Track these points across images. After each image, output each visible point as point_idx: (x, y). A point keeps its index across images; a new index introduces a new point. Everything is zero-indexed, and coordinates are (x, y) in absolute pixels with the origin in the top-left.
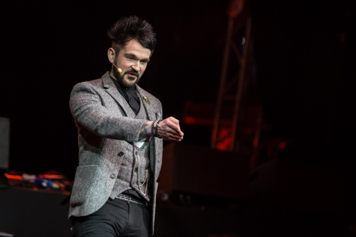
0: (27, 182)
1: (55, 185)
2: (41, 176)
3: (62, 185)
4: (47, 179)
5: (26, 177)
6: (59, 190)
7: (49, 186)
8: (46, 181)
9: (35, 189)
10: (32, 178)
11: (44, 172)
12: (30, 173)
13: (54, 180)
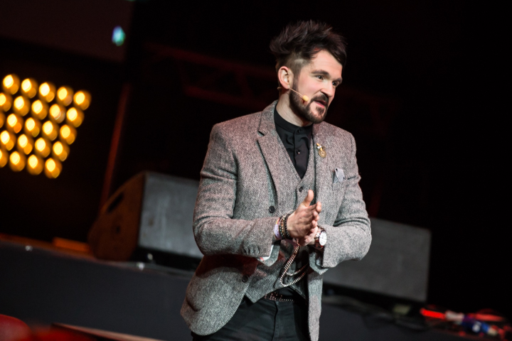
0: (451, 323)
1: (492, 331)
2: (472, 316)
3: (501, 331)
4: (480, 321)
5: (451, 316)
6: (497, 337)
7: (482, 331)
8: (479, 323)
9: (462, 334)
10: (458, 317)
11: (476, 310)
12: (457, 311)
13: (489, 323)
